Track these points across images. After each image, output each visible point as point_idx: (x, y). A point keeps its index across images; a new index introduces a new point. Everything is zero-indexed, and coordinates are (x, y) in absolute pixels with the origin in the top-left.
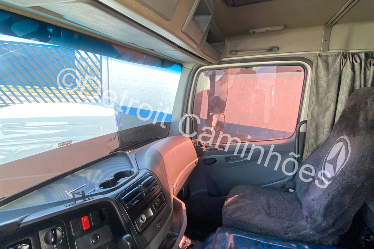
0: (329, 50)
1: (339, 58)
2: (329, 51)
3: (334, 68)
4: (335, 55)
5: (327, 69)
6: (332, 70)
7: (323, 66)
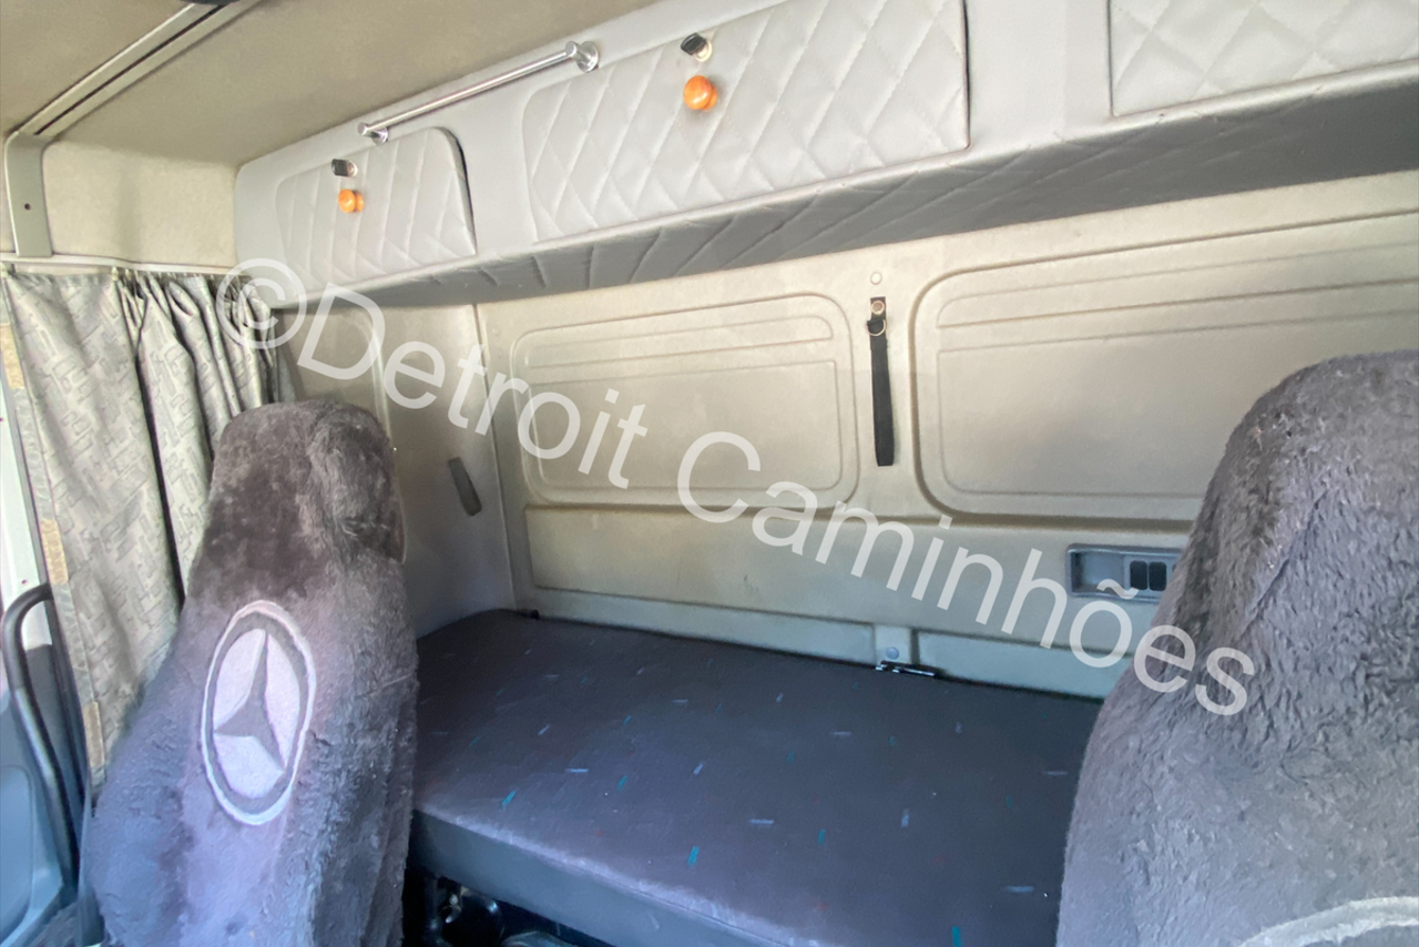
0: (53, 253)
1: (109, 294)
2: (56, 259)
3: (103, 334)
4: (90, 278)
5: (72, 334)
6: (94, 342)
7: (48, 322)
